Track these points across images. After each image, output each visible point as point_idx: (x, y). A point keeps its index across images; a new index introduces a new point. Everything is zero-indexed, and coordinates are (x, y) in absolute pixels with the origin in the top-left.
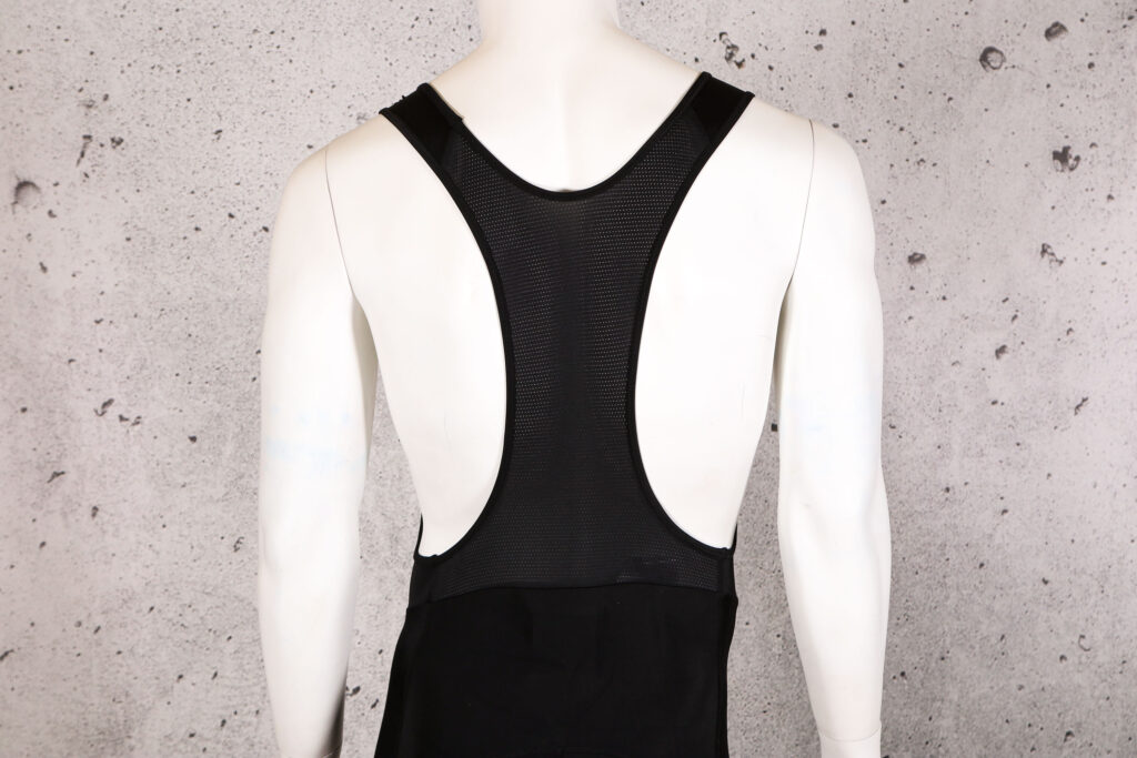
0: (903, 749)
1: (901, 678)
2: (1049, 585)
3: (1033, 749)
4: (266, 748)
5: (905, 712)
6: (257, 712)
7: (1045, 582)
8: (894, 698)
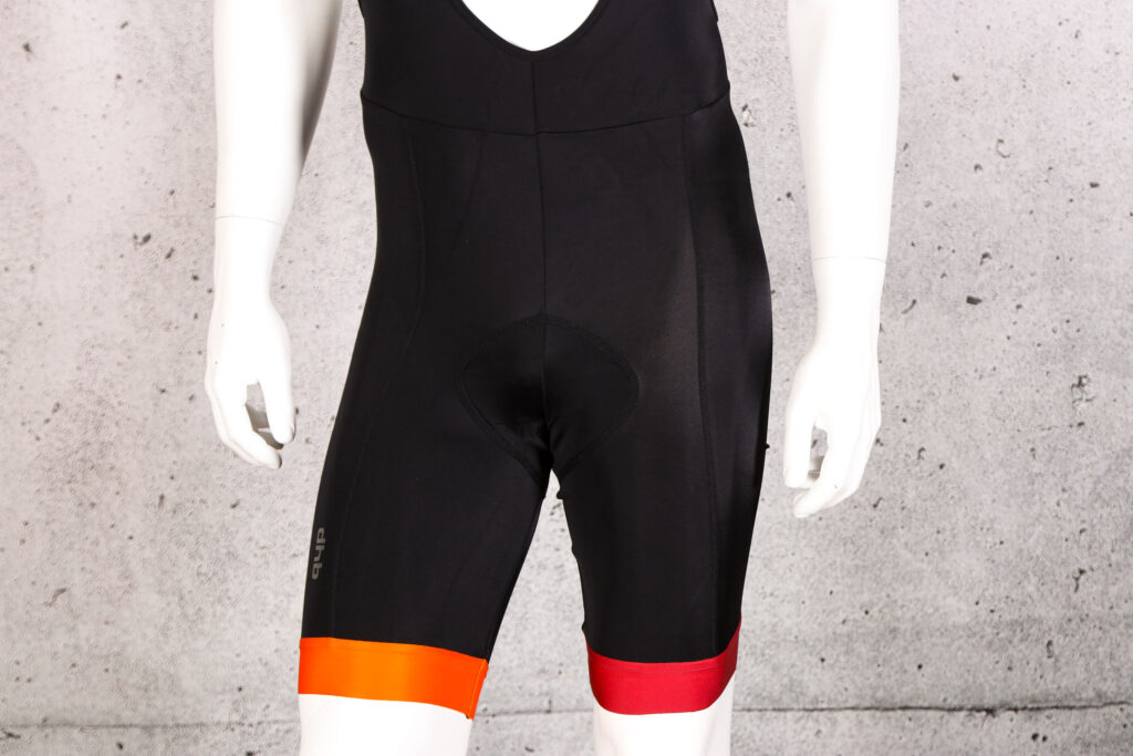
0: (792, 281)
1: (786, 199)
2: (960, 82)
3: (944, 275)
4: (45, 309)
5: (792, 239)
6: (32, 268)
7: (956, 78)
8: (779, 223)
